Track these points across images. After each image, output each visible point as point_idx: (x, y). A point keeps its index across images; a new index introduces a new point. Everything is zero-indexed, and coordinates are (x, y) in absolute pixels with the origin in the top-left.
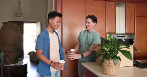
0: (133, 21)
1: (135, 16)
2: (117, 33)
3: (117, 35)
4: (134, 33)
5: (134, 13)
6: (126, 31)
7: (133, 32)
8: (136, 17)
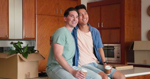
0: (34, 20)
1: (36, 13)
2: (10, 38)
3: (11, 41)
4: (34, 39)
5: (34, 10)
6: (24, 36)
7: (33, 37)
8: (36, 15)
